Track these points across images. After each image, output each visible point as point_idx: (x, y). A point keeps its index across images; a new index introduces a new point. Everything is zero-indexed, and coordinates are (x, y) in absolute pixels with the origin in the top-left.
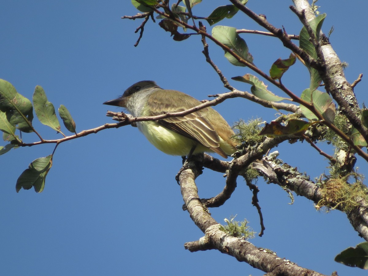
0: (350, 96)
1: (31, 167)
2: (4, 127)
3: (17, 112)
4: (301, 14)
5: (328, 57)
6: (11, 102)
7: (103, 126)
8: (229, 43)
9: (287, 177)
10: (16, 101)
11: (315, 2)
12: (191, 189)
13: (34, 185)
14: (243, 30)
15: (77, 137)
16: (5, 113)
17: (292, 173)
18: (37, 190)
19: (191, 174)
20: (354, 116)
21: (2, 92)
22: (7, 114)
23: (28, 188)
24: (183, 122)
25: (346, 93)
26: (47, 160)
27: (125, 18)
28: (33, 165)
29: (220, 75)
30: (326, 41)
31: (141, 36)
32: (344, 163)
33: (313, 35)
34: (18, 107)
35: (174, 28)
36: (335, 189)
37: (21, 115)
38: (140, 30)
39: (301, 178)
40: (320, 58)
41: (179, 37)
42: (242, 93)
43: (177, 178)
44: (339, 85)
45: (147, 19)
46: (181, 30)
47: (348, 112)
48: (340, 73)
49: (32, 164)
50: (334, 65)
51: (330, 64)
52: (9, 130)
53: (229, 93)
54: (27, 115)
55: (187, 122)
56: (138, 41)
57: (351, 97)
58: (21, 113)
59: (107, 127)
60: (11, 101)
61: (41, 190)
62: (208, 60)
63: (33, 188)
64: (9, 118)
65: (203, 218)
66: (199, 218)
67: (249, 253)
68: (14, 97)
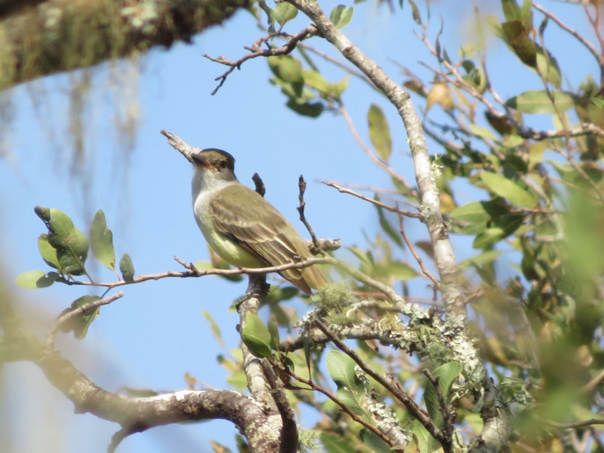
1: (74, 305)
3: (70, 253)
4: (435, 381)
5: (444, 259)
6: (64, 241)
7: (166, 274)
10: (71, 240)
13: (74, 329)
15: (134, 282)
16: (55, 249)
21: (57, 227)
22: (57, 251)
25: (458, 313)
30: (444, 236)
31: (220, 86)
34: (72, 247)
37: (73, 256)
41: (290, 387)
44: (451, 300)
45: (232, 70)
52: (57, 264)
54: (81, 256)
56: (216, 90)
58: (74, 253)
59: (170, 275)
60: (65, 239)
62: (303, 218)
64: (59, 257)
68: (69, 234)
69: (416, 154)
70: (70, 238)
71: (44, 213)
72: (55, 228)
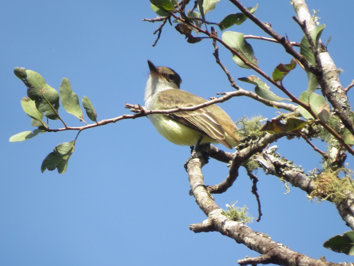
0: (344, 99)
1: (56, 150)
2: (33, 114)
3: (45, 101)
4: (303, 24)
5: (325, 63)
6: (40, 92)
7: (121, 117)
8: (237, 47)
9: (284, 170)
10: (45, 91)
11: (315, 14)
12: (197, 177)
13: (57, 167)
14: (250, 36)
15: (98, 125)
16: (34, 102)
17: (289, 166)
18: (60, 171)
19: (198, 163)
20: (346, 117)
21: (32, 82)
22: (36, 102)
23: (51, 169)
24: (192, 116)
25: (340, 97)
26: (69, 145)
27: (145, 20)
28: (58, 149)
29: (228, 75)
30: (324, 49)
31: (159, 38)
32: (336, 159)
33: (313, 43)
34: (46, 96)
35: (188, 32)
36: (327, 182)
37: (48, 104)
38: (158, 32)
39: (297, 171)
40: (318, 64)
41: (192, 40)
42: (247, 92)
43: (186, 167)
44: (334, 89)
45: (165, 22)
46: (195, 33)
47: (341, 114)
48: (335, 79)
49: (56, 148)
50: (330, 71)
51: (326, 69)
52: (38, 116)
53: (236, 92)
54: (54, 105)
55: (195, 116)
56: (156, 42)
57: (345, 101)
58: (48, 102)
59: (125, 117)
61: (64, 171)
62: (218, 62)
63: (56, 169)
64: (37, 106)
65: (207, 203)
66: (203, 203)
67: (247, 236)
68: (43, 87)
69: (298, 9)
70: (44, 90)
71: (21, 72)
72: (31, 82)
